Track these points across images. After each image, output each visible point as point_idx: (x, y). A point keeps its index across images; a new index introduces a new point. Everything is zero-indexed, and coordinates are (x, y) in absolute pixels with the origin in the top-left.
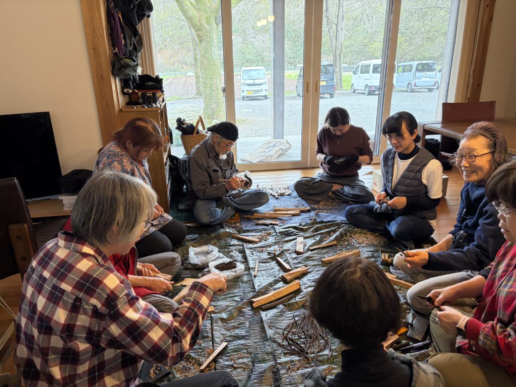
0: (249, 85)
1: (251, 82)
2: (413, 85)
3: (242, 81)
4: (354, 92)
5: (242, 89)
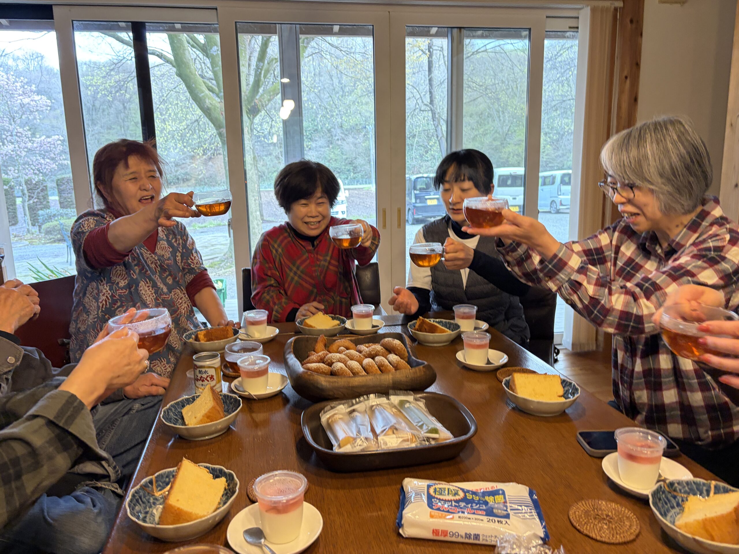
2: (558, 204)
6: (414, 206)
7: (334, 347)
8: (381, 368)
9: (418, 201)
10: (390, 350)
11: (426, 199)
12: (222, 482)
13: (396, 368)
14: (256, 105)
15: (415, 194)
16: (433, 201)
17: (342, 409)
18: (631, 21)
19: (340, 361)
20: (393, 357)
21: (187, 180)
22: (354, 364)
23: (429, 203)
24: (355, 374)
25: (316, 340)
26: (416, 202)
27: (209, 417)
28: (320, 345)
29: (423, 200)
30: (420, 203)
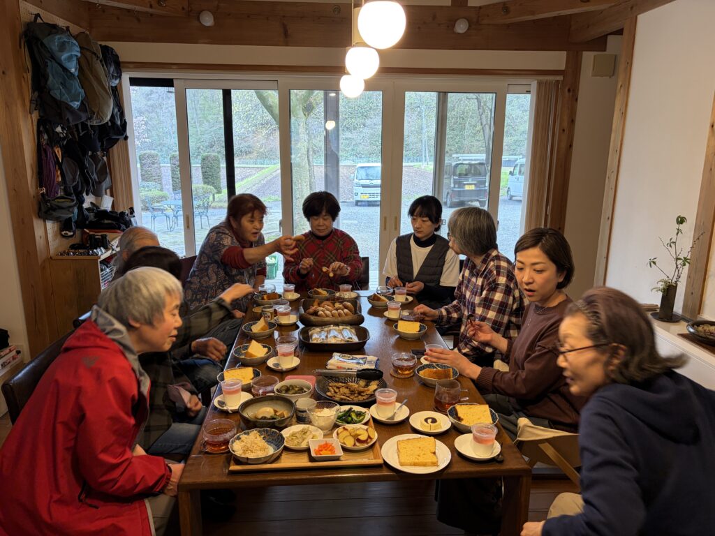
0: (364, 186)
1: (368, 182)
3: (356, 181)
4: (511, 199)
5: (355, 191)
6: (453, 191)
7: (322, 305)
8: (340, 315)
9: (457, 186)
10: (346, 307)
11: (464, 185)
12: (266, 349)
13: (346, 315)
14: (311, 103)
15: (454, 179)
16: (470, 186)
17: (318, 329)
18: (569, 90)
19: (322, 311)
20: (346, 311)
21: (250, 153)
22: (328, 312)
23: (467, 188)
24: (327, 316)
25: (314, 301)
26: (454, 187)
27: (262, 329)
28: (316, 304)
29: (461, 184)
30: (459, 188)
